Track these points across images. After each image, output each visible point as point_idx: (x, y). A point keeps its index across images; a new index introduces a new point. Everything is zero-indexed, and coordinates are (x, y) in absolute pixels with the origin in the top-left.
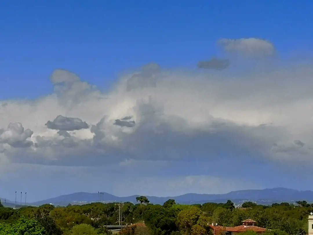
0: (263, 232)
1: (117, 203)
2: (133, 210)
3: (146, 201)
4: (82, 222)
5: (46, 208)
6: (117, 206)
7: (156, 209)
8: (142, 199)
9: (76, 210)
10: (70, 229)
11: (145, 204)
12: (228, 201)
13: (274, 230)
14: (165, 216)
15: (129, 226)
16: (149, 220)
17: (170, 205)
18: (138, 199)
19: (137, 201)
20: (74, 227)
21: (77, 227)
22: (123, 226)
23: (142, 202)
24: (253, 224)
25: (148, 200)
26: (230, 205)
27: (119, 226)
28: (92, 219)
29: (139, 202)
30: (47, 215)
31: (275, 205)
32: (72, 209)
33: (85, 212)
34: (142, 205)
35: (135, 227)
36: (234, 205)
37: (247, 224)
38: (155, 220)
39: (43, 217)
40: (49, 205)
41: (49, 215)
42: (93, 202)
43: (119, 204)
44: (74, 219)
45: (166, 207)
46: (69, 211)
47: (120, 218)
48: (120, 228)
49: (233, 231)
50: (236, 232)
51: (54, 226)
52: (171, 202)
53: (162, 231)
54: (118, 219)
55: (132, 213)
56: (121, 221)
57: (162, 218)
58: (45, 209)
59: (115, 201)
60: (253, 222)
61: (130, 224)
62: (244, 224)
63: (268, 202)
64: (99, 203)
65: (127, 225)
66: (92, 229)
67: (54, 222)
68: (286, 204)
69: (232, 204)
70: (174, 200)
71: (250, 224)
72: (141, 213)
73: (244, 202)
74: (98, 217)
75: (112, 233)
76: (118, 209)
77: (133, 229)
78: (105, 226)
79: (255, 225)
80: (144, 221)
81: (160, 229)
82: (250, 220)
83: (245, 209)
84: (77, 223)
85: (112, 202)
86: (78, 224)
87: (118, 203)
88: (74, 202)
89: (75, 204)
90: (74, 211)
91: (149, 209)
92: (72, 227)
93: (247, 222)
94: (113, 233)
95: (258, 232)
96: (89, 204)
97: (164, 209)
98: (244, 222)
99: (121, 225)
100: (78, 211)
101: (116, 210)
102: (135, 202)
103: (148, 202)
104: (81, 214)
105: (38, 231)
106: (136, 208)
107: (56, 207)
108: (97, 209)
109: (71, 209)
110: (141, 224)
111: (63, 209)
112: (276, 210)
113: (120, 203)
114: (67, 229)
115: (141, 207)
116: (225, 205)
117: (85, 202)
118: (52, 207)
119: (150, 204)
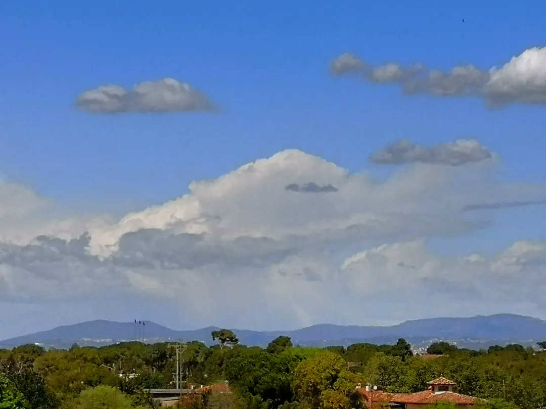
0: (471, 404)
1: (172, 344)
2: (206, 359)
3: (233, 340)
4: (100, 382)
5: (26, 352)
6: (173, 349)
7: (251, 357)
8: (224, 335)
9: (89, 358)
10: (74, 397)
11: (229, 345)
12: (400, 340)
13: (492, 401)
14: (270, 370)
15: (196, 390)
16: (236, 378)
17: (280, 347)
18: (215, 334)
19: (214, 340)
20: (83, 392)
21: (89, 392)
22: (185, 391)
23: (223, 341)
24: (450, 388)
25: (236, 338)
26: (402, 349)
27: (177, 390)
28: (121, 375)
29: (217, 341)
30: (29, 367)
31: (495, 349)
32: (81, 355)
33: (107, 361)
34: (224, 347)
35: (209, 392)
36: (411, 349)
37: (436, 388)
38: (250, 378)
39: (20, 372)
40: (35, 346)
41: (32, 366)
42: (123, 341)
43: (177, 346)
44: (84, 376)
45: (272, 352)
46: (73, 359)
47: (179, 374)
48: (178, 395)
49: (410, 401)
50: (415, 403)
51: (42, 391)
52: (283, 342)
53: (265, 400)
54: (175, 376)
55: (202, 364)
56: (179, 380)
57: (264, 375)
58: (25, 355)
59: (169, 339)
60: (449, 384)
61: (199, 387)
62: (431, 387)
63: (481, 342)
64: (136, 342)
65: (192, 388)
66: (121, 396)
67: (43, 381)
68: (518, 348)
69: (407, 348)
70: (289, 339)
71: (444, 388)
72: (220, 365)
73: (431, 341)
74: (133, 372)
75: (160, 405)
76: (175, 354)
77: (204, 397)
78: (148, 390)
79: (454, 390)
80: (227, 381)
81: (258, 397)
82: (443, 380)
83: (433, 356)
84: (90, 383)
85: (163, 342)
86: (92, 386)
87: (175, 343)
88: (85, 341)
89: (86, 345)
90: (85, 359)
91: (239, 356)
92: (80, 391)
93: (439, 384)
94: (163, 405)
95: (459, 404)
96: (116, 345)
97: (268, 355)
98: (430, 385)
99: (179, 388)
100: (93, 360)
101: (170, 357)
102: (208, 342)
103: (236, 340)
104: (99, 365)
105: (11, 400)
106: (212, 353)
107: (47, 350)
108: (132, 355)
109: (77, 355)
110: (222, 388)
111: (62, 355)
112: (497, 359)
113: (179, 344)
114: (69, 396)
115: (222, 352)
116: (394, 348)
117: (108, 341)
118: (38, 351)
119: (240, 346)
